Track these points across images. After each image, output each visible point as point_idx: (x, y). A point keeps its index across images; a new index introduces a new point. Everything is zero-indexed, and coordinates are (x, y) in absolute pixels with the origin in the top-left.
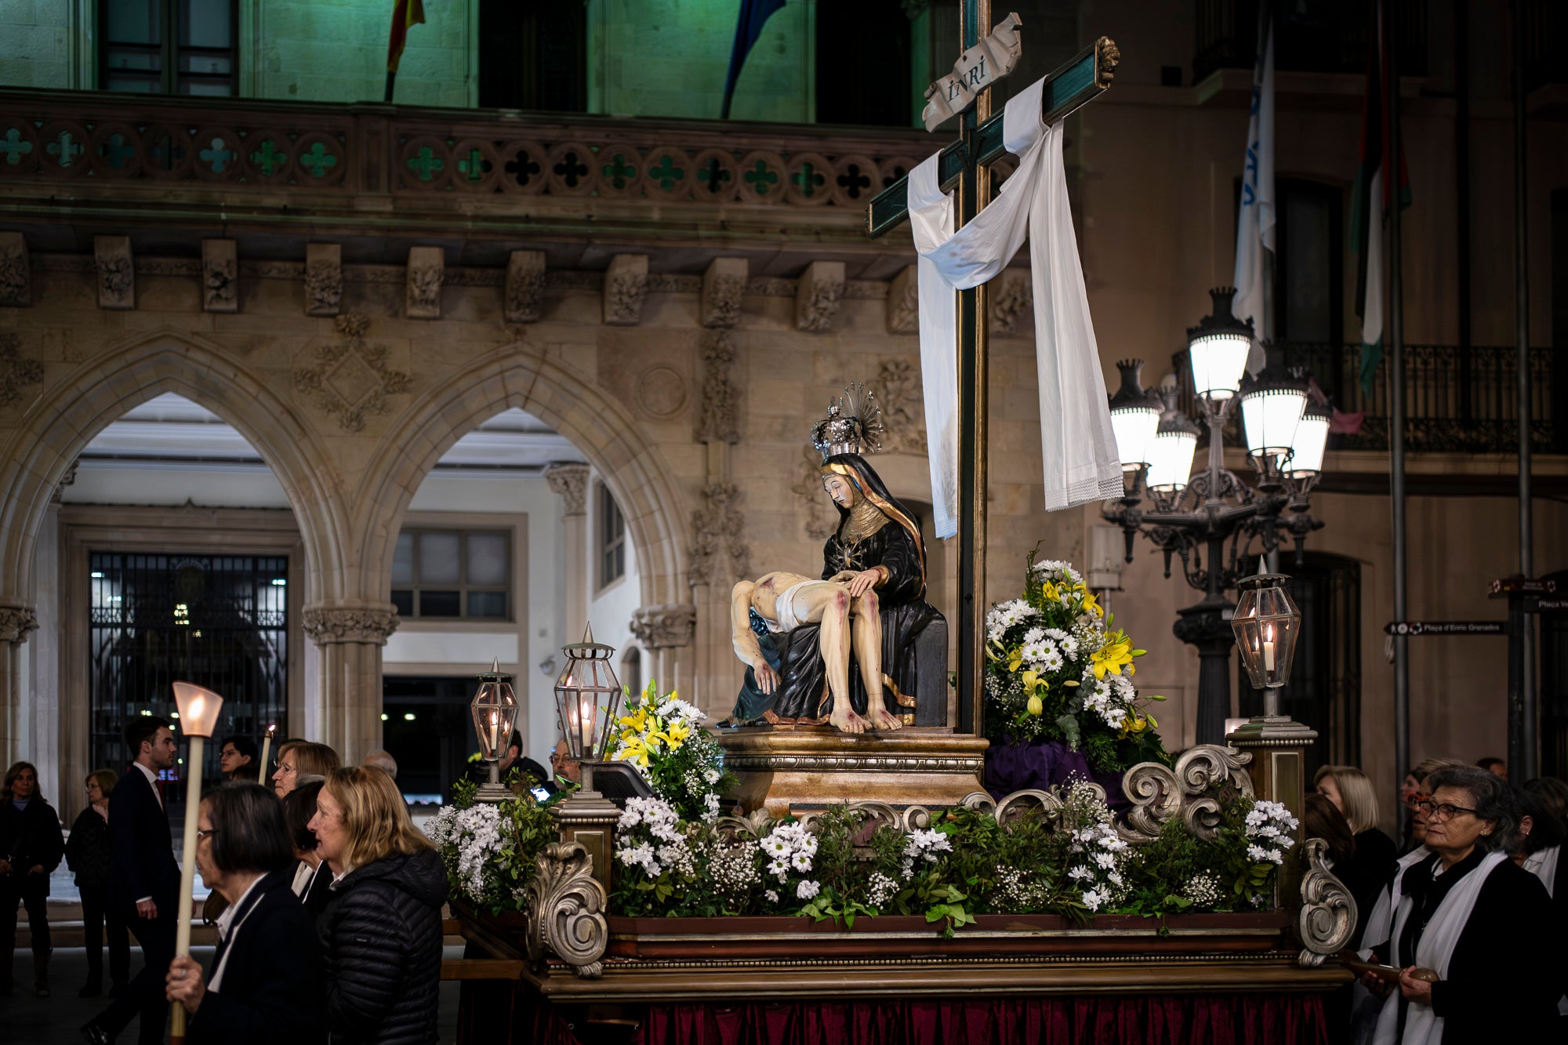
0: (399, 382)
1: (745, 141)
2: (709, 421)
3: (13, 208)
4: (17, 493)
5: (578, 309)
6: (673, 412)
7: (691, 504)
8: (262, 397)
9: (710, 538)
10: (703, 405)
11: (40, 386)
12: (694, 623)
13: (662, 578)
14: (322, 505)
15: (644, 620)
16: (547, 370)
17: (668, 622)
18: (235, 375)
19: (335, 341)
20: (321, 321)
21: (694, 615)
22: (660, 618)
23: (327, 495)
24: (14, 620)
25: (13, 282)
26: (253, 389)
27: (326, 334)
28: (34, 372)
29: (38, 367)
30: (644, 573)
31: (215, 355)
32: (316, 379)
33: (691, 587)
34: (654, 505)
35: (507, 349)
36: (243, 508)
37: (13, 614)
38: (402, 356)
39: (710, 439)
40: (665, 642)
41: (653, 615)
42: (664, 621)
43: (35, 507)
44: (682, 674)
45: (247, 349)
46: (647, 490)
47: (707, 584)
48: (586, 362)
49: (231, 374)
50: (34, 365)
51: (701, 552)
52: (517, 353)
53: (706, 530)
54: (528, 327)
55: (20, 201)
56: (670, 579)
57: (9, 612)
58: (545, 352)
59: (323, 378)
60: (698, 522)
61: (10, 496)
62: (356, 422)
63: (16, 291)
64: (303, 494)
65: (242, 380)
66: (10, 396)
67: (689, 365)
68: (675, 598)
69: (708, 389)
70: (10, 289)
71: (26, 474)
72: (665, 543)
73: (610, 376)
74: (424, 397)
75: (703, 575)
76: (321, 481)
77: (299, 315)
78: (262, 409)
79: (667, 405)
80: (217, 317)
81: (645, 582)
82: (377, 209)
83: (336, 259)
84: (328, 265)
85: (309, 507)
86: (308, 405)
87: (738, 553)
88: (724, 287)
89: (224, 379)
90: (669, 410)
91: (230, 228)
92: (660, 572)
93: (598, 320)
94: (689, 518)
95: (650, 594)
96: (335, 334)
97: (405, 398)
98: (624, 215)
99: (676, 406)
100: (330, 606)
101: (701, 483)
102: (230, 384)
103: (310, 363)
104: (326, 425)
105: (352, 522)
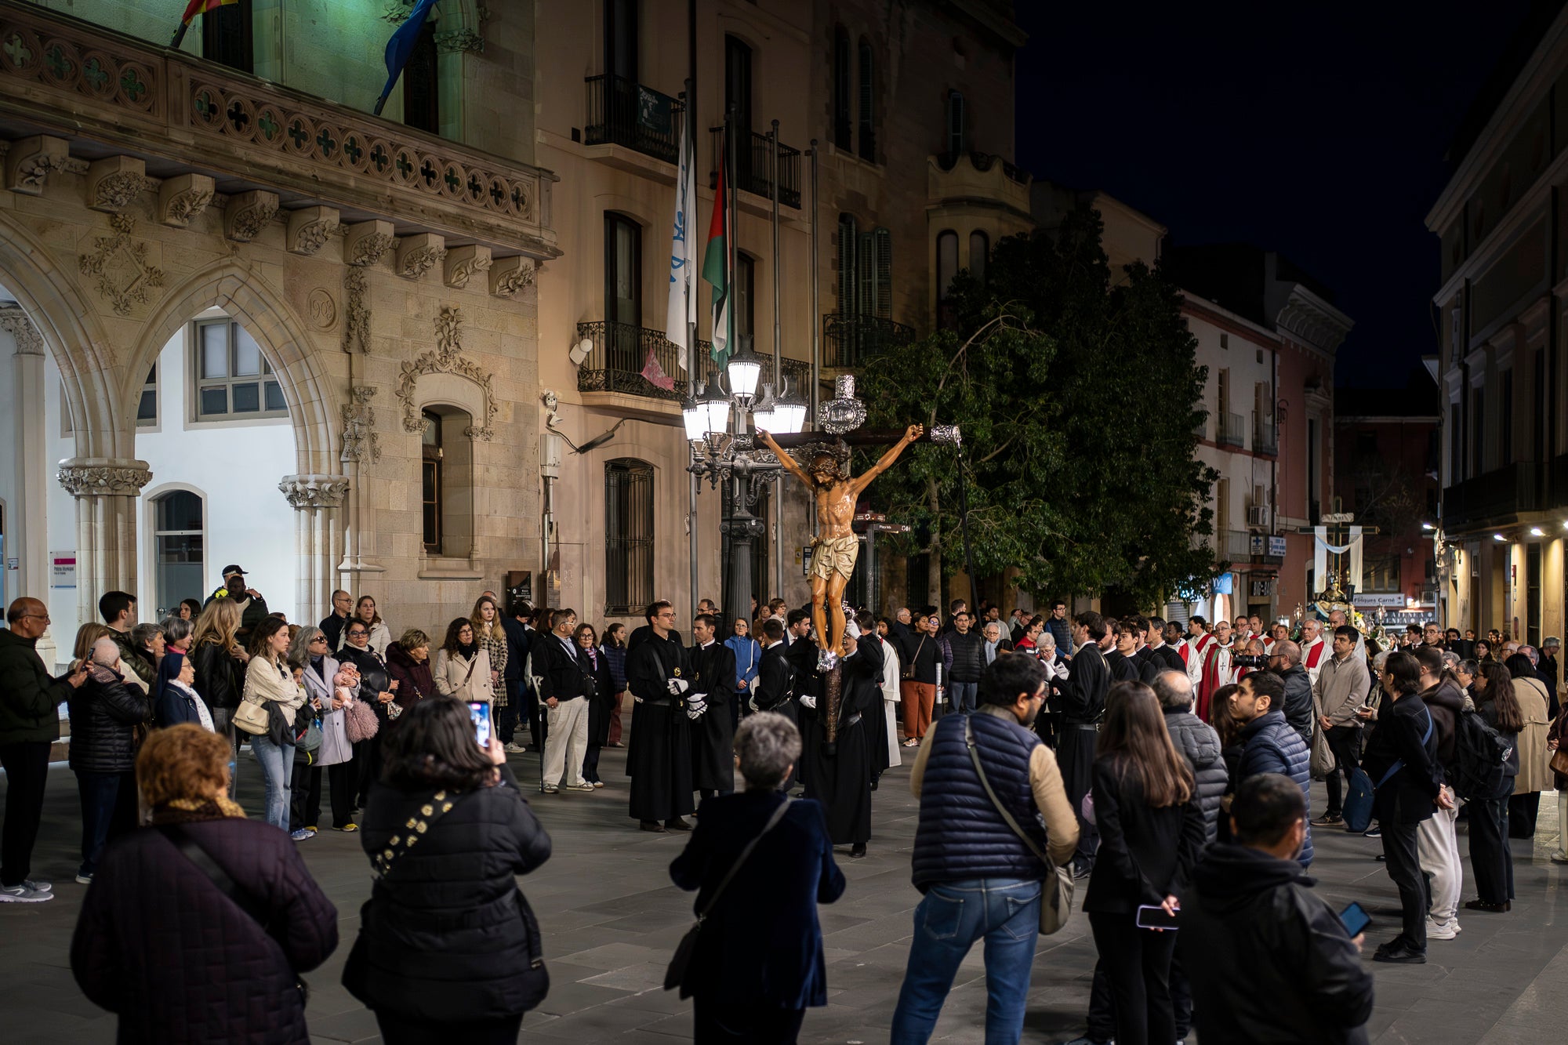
0: (157, 277)
1: (398, 138)
2: (355, 338)
5: (273, 239)
6: (328, 326)
7: (342, 399)
8: (53, 275)
9: (357, 427)
10: (349, 326)
12: (347, 490)
13: (317, 453)
14: (95, 375)
15: (311, 485)
16: (252, 282)
17: (334, 489)
18: (32, 251)
19: (108, 233)
20: (98, 215)
21: (347, 484)
22: (327, 486)
23: (102, 367)
26: (45, 266)
27: (101, 227)
30: (302, 448)
31: (16, 231)
32: (97, 265)
33: (341, 463)
34: (314, 396)
35: (226, 261)
38: (155, 257)
39: (354, 350)
40: (325, 504)
41: (319, 482)
42: (330, 489)
44: (336, 529)
45: (41, 229)
46: (310, 383)
47: (357, 462)
48: (276, 278)
49: (28, 251)
51: (353, 437)
52: (232, 265)
53: (355, 421)
54: (239, 245)
56: (324, 455)
58: (251, 268)
59: (104, 265)
60: (345, 414)
62: (122, 306)
64: (75, 361)
65: (36, 256)
67: (341, 296)
68: (328, 470)
69: (355, 313)
72: (321, 428)
73: (291, 292)
74: (172, 292)
75: (354, 455)
76: (98, 354)
77: (80, 205)
78: (52, 286)
79: (324, 320)
80: (19, 197)
81: (302, 454)
82: (184, 141)
83: (142, 173)
84: (135, 176)
85: (81, 375)
86: (88, 285)
87: (373, 437)
88: (380, 242)
89: (19, 253)
90: (325, 324)
91: (80, 134)
92: (316, 449)
93: (283, 248)
94: (339, 410)
95: (308, 464)
96: (110, 228)
97: (158, 291)
98: (334, 178)
99: (328, 322)
100: (112, 464)
101: (346, 383)
102: (23, 256)
103: (91, 251)
104: (104, 306)
105: (122, 392)
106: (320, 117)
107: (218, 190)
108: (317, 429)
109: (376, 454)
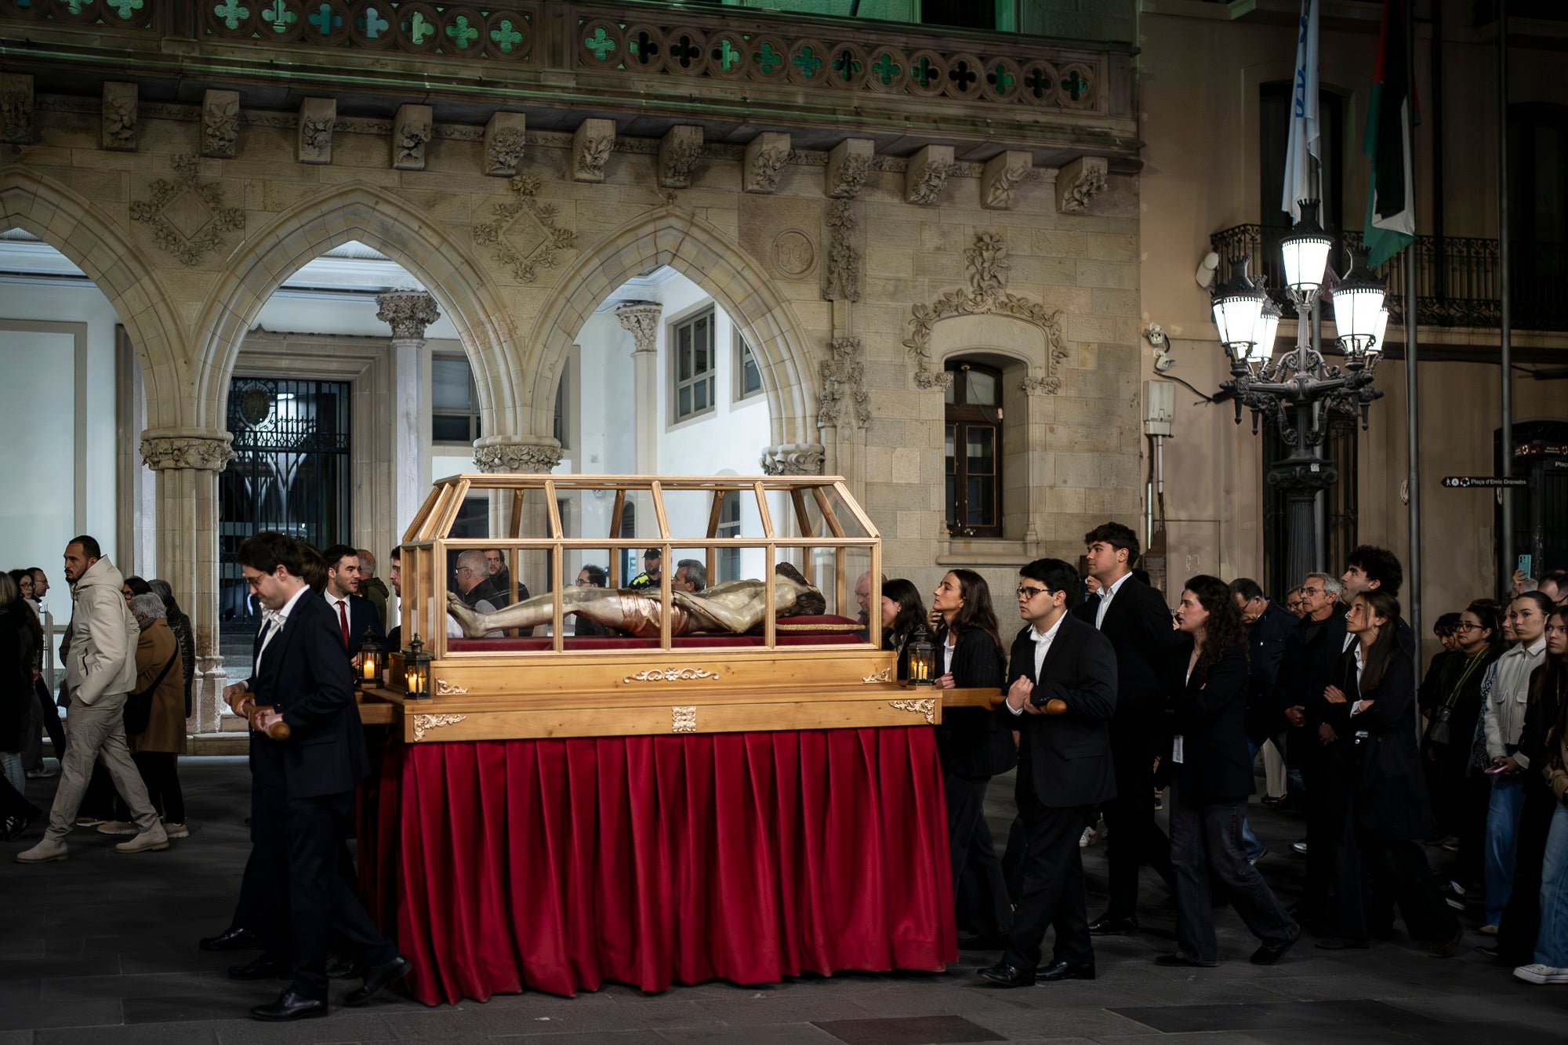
0: (566, 239)
1: (873, 37)
2: (835, 282)
3: (237, 70)
4: (219, 332)
5: (723, 178)
6: (803, 272)
7: (820, 355)
8: (443, 249)
9: (836, 386)
10: (829, 268)
11: (241, 233)
12: (822, 461)
13: (792, 420)
14: (497, 349)
15: (778, 458)
16: (695, 231)
17: (802, 460)
18: (420, 228)
19: (510, 199)
20: (498, 181)
21: (822, 453)
22: (793, 457)
23: (502, 340)
24: (218, 450)
25: (226, 137)
26: (435, 241)
27: (502, 194)
28: (236, 219)
29: (241, 215)
30: (775, 416)
31: (402, 209)
32: (493, 233)
33: (819, 429)
34: (786, 355)
35: (662, 212)
36: (312, 334)
37: (219, 446)
38: (568, 216)
39: (835, 297)
41: (786, 453)
42: (797, 459)
43: (233, 344)
45: (430, 204)
46: (779, 341)
47: (835, 427)
48: (728, 225)
49: (416, 228)
50: (238, 213)
51: (830, 397)
52: (669, 215)
53: (833, 379)
54: (678, 193)
55: (242, 64)
56: (799, 421)
57: (215, 443)
58: (693, 215)
59: (500, 233)
60: (824, 372)
61: (214, 334)
62: (527, 274)
63: (227, 144)
64: (478, 337)
65: (427, 233)
66: (216, 241)
67: (820, 235)
68: (804, 438)
69: (835, 253)
70: (222, 143)
71: (228, 313)
72: (795, 389)
73: (749, 239)
74: (589, 252)
75: (830, 419)
76: (496, 326)
77: (477, 174)
78: (445, 261)
79: (797, 266)
80: (405, 174)
81: (775, 423)
82: (562, 85)
83: (522, 127)
84: (513, 132)
85: (483, 350)
86: (485, 259)
87: (861, 400)
88: (853, 164)
89: (410, 232)
90: (798, 270)
91: (432, 96)
92: (790, 414)
93: (740, 188)
94: (817, 367)
95: (781, 434)
96: (510, 193)
97: (570, 253)
98: (773, 98)
99: (805, 267)
100: (507, 442)
101: (828, 336)
102: (413, 234)
103: (488, 218)
104: (502, 276)
105: (524, 364)
106: (757, 31)
107: (619, 134)
108: (791, 392)
109: (865, 418)
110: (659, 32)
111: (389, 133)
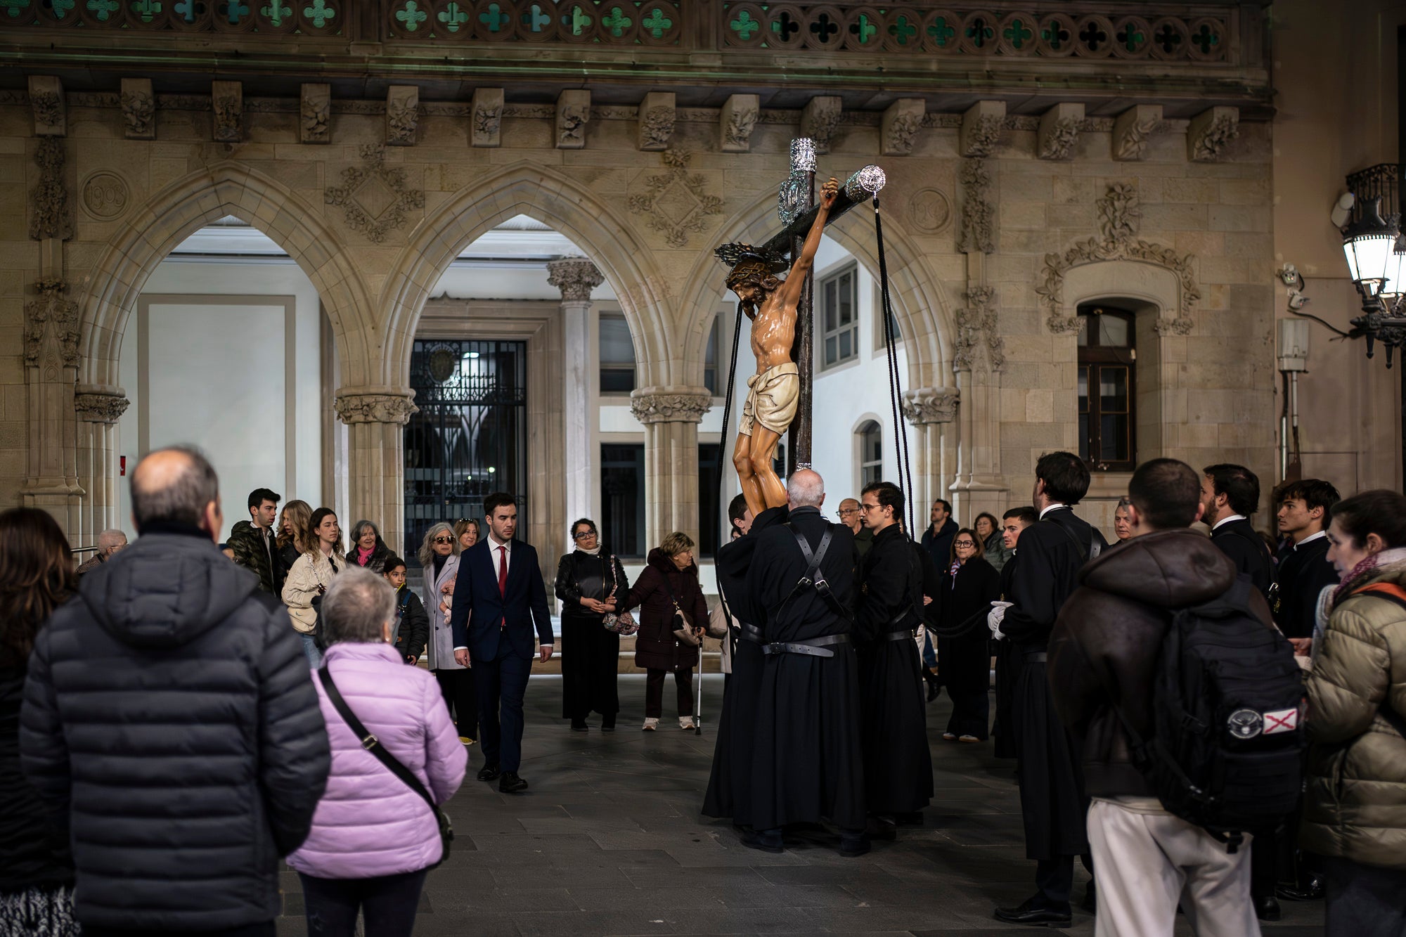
0: (715, 205)
2: (970, 235)
3: (416, 67)
4: (402, 301)
5: (861, 144)
6: (938, 227)
7: (954, 304)
8: (603, 218)
9: (971, 332)
10: (964, 222)
11: (422, 211)
12: (958, 403)
13: (928, 366)
14: (651, 308)
15: (915, 401)
17: (938, 402)
18: (581, 200)
19: (662, 171)
20: (651, 155)
21: (958, 396)
22: (930, 399)
23: (656, 299)
24: (402, 406)
25: (408, 127)
26: (595, 212)
27: (654, 166)
28: (416, 199)
29: (421, 196)
30: (912, 362)
31: (564, 184)
32: (647, 203)
33: (955, 374)
34: (922, 305)
36: (491, 300)
37: (402, 401)
38: (716, 184)
39: (970, 249)
40: (933, 419)
41: (923, 396)
42: (933, 402)
43: (415, 311)
44: (947, 445)
45: (590, 178)
46: (916, 292)
47: (970, 371)
49: (577, 200)
50: (418, 194)
51: (965, 344)
53: (968, 326)
55: (420, 62)
56: (936, 366)
57: (399, 399)
59: (653, 202)
60: (960, 320)
61: (398, 302)
62: (679, 238)
63: (408, 133)
64: (634, 297)
65: (588, 205)
66: (399, 220)
67: (953, 191)
68: (940, 382)
69: (969, 209)
70: (403, 132)
71: (410, 283)
72: (932, 337)
74: (735, 217)
75: (965, 363)
76: (651, 288)
77: (632, 149)
78: (602, 229)
79: (932, 222)
80: (567, 153)
81: (913, 369)
82: (709, 64)
83: (672, 105)
84: (666, 110)
85: (639, 309)
86: (640, 225)
87: (995, 345)
88: (986, 125)
89: (570, 204)
90: (934, 225)
91: (590, 81)
92: (927, 361)
93: (877, 152)
94: (952, 315)
95: (918, 379)
96: (663, 165)
97: (720, 217)
98: (907, 66)
99: (940, 223)
100: (661, 392)
101: (962, 287)
102: (576, 208)
103: (641, 189)
104: (656, 242)
105: (677, 321)
106: (892, 5)
107: (762, 107)
108: (927, 341)
109: (999, 362)
110: (798, 10)
111: (552, 116)
